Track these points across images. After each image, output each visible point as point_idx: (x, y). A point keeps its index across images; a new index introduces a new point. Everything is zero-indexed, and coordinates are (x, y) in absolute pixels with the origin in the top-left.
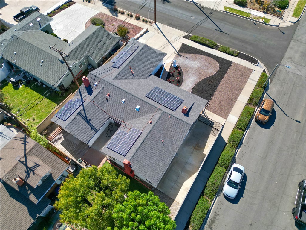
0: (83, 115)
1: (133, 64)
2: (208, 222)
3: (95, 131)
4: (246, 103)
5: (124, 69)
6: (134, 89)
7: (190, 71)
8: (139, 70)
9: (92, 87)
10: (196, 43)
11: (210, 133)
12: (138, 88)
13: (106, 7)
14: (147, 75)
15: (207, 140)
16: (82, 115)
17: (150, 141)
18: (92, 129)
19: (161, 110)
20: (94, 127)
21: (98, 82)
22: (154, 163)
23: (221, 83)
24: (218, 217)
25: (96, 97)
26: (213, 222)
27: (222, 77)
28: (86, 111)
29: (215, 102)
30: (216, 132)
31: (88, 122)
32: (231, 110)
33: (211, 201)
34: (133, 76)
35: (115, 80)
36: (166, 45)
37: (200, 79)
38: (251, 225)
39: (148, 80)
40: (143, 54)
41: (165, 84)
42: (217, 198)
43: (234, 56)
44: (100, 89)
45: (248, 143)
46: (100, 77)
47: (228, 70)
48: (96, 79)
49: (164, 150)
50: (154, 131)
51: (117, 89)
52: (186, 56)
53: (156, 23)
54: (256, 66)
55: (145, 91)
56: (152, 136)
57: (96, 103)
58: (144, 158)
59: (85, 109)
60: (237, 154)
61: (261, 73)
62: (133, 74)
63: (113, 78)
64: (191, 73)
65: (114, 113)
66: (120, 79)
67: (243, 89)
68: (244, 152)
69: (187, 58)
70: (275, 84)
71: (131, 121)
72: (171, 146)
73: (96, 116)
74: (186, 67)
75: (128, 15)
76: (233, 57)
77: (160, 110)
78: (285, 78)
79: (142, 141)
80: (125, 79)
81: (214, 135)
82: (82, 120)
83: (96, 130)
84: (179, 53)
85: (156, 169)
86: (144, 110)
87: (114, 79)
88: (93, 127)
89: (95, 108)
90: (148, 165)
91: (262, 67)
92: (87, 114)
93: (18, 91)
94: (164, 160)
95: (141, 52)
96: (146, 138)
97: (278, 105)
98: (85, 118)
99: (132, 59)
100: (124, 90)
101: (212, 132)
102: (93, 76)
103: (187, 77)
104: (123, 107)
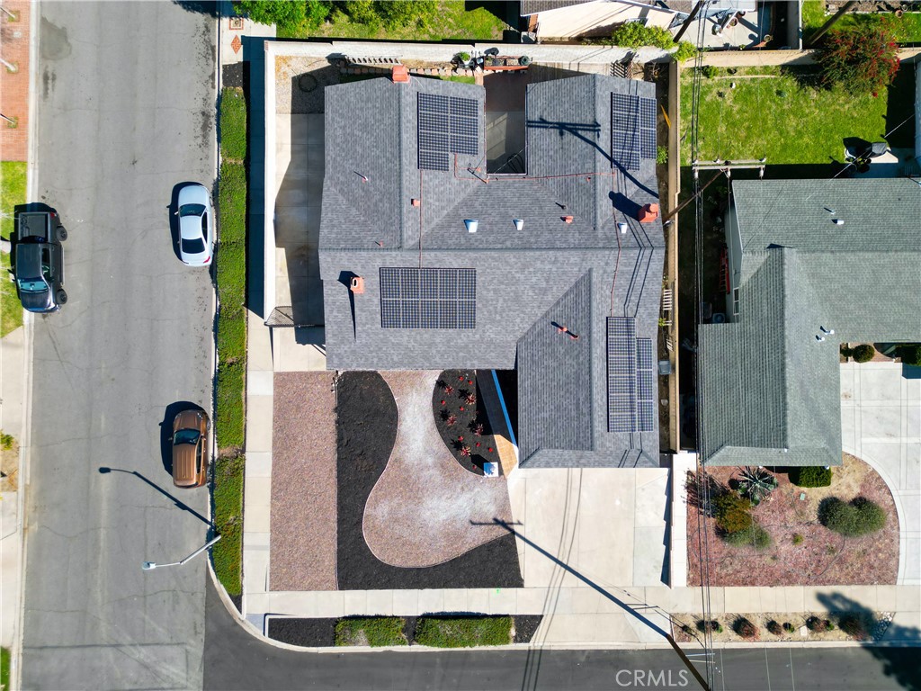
0: (584, 130)
1: (577, 356)
2: (213, 121)
3: (532, 122)
4: (247, 455)
5: (590, 321)
6: (517, 275)
7: (435, 475)
8: (553, 351)
9: (627, 217)
10: (482, 611)
11: (294, 307)
12: (513, 288)
13: (901, 631)
14: (522, 354)
15: (291, 286)
16: (587, 130)
17: (388, 159)
18: (543, 121)
19: (409, 249)
20: (541, 127)
21: (623, 237)
22: (354, 123)
23: (334, 480)
24: (200, 141)
25: (592, 191)
26: (205, 127)
27: (341, 507)
28: (584, 144)
29: (323, 407)
30: (280, 319)
31: (562, 127)
32: (275, 408)
33: (224, 161)
34: (553, 323)
35: (584, 271)
36: (568, 548)
37: (396, 461)
38: (134, 162)
39: (511, 339)
40: (578, 408)
41: (461, 354)
42: (216, 176)
43: (345, 618)
44: (600, 222)
45: (202, 339)
46: (626, 251)
47: (338, 545)
48: (633, 240)
49: (352, 164)
50: (394, 186)
51: (558, 244)
52: (477, 529)
53: (668, 645)
54: (269, 614)
55: (488, 291)
56: (390, 170)
57: (580, 181)
58: (378, 116)
59: (590, 146)
60: (214, 296)
61: (245, 591)
62: (557, 326)
63: (594, 274)
64: (428, 468)
65: (523, 187)
66: (576, 285)
67: (272, 499)
68: (202, 311)
69: (473, 523)
70: (196, 571)
71: (469, 190)
72: (343, 183)
73: (556, 152)
74: (456, 482)
75: (787, 626)
76: (347, 615)
77: (414, 247)
78: (174, 610)
79: (404, 145)
80: (566, 295)
81: (281, 310)
82: (577, 120)
83: (532, 126)
84: (507, 532)
85: (342, 116)
86: (453, 230)
87: (590, 270)
88: (543, 127)
89: (573, 168)
90: (362, 109)
91: (252, 617)
92: (579, 140)
93: (838, 138)
94: (338, 145)
95: (585, 411)
96: (400, 157)
97: (166, 497)
98: (576, 129)
99: (590, 368)
100: (538, 253)
101: (290, 313)
102: (647, 244)
103: (435, 447)
104: (511, 212)
